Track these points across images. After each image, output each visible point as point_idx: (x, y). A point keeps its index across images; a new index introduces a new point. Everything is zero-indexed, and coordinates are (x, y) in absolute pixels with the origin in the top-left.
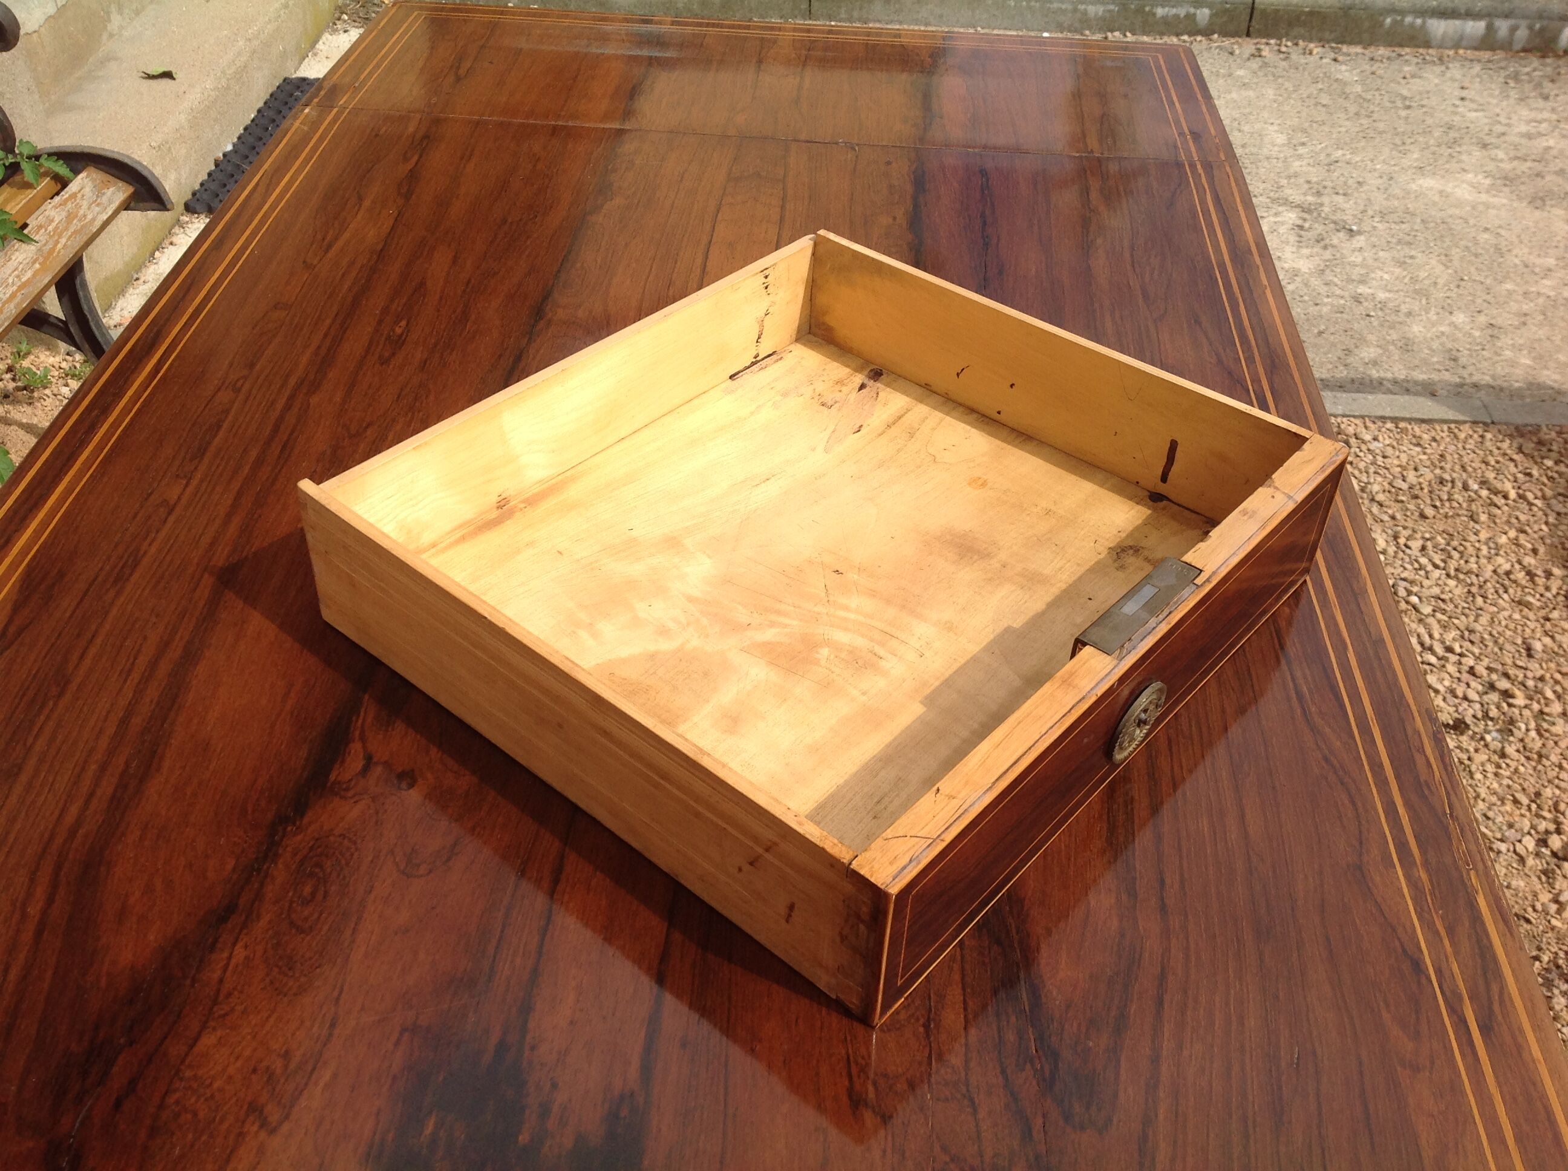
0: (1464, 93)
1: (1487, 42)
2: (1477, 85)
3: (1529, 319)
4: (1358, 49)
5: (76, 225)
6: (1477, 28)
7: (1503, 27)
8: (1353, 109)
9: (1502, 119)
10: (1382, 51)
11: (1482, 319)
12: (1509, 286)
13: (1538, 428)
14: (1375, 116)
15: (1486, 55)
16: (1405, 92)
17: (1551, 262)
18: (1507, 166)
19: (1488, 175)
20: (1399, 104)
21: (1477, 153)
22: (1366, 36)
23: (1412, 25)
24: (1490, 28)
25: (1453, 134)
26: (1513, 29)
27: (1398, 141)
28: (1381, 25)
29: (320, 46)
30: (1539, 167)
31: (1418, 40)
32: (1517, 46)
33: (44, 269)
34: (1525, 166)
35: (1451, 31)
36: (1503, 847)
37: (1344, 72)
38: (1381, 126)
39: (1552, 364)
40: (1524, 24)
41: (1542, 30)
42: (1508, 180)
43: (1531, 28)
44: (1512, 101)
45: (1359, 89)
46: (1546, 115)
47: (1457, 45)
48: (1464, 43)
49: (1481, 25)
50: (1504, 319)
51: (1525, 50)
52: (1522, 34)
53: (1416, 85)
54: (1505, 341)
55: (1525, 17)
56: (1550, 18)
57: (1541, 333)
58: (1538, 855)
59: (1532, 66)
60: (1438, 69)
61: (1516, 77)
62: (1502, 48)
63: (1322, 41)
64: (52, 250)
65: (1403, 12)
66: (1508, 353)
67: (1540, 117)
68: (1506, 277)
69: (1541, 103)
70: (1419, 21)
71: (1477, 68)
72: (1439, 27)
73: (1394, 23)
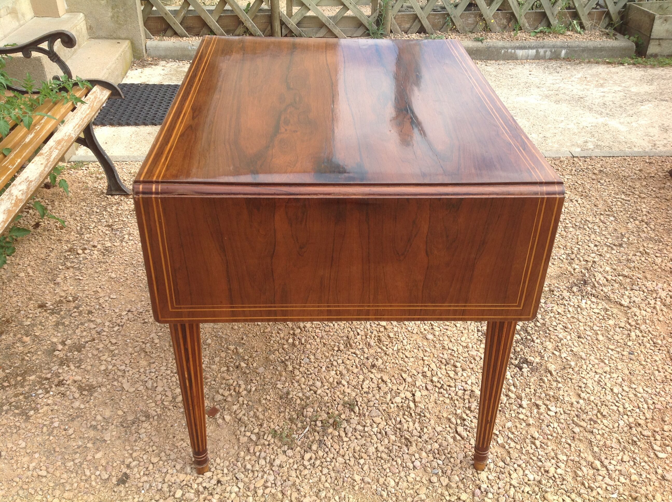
0: (530, 73)
1: (537, 57)
2: (535, 70)
3: (557, 135)
4: (494, 62)
5: (97, 100)
6: (532, 52)
7: (542, 51)
8: (494, 79)
9: (544, 79)
10: (502, 62)
11: (541, 135)
12: (549, 126)
13: (560, 158)
14: (501, 81)
15: (537, 61)
16: (511, 73)
17: (563, 119)
18: (546, 93)
19: (540, 95)
20: (509, 77)
21: (536, 90)
22: (496, 57)
23: (511, 53)
24: (537, 52)
25: (527, 85)
26: (545, 52)
27: (509, 87)
28: (501, 53)
29: (128, 74)
30: (557, 92)
31: (514, 58)
32: (547, 58)
33: (92, 111)
34: (552, 92)
35: (524, 54)
36: (556, 257)
37: (489, 69)
38: (503, 84)
39: (565, 146)
40: (548, 50)
41: (555, 52)
42: (547, 97)
43: (551, 51)
44: (547, 74)
45: (495, 73)
46: (559, 78)
47: (527, 59)
48: (529, 58)
49: (534, 51)
50: (548, 135)
51: (550, 59)
52: (548, 53)
53: (514, 71)
54: (549, 141)
55: (548, 48)
56: (557, 48)
57: (561, 138)
58: (567, 259)
59: (553, 63)
60: (521, 66)
61: (548, 67)
62: (542, 59)
63: (481, 60)
64: (93, 106)
65: (507, 48)
66: (550, 144)
67: (556, 78)
68: (548, 123)
69: (556, 74)
70: (513, 51)
71: (534, 65)
72: (520, 53)
73: (505, 52)
